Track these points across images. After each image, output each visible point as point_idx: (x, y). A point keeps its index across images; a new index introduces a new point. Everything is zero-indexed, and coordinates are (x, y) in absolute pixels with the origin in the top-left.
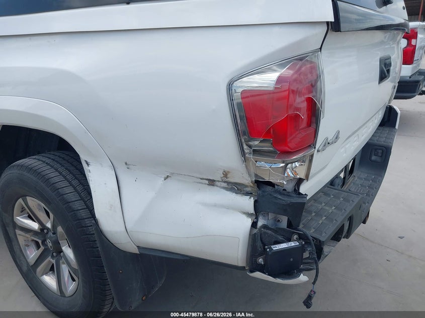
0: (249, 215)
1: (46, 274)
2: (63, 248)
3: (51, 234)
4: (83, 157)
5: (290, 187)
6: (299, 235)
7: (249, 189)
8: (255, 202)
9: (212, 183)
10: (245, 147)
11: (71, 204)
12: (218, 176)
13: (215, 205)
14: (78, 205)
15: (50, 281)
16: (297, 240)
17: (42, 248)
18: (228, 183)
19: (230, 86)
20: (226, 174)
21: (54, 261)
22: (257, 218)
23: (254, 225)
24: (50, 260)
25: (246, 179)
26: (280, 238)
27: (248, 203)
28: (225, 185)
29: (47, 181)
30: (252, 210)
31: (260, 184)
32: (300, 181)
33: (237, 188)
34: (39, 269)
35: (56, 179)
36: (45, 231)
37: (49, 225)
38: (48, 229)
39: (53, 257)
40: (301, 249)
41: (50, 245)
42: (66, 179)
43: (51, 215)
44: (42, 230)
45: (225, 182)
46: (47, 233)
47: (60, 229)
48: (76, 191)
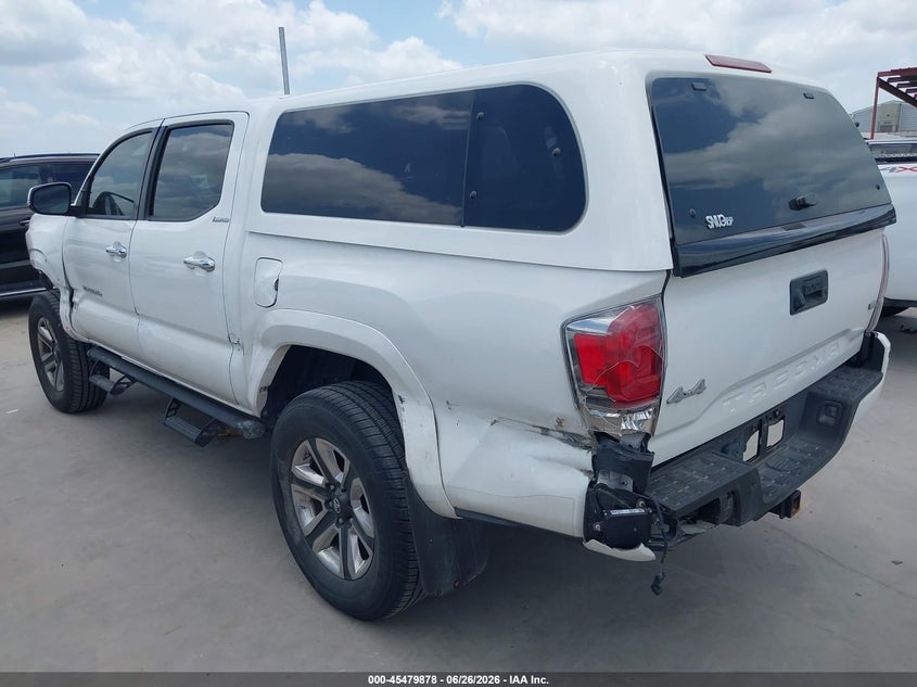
0: (587, 472)
1: (325, 548)
2: (355, 510)
3: (338, 491)
4: (397, 392)
5: (636, 442)
6: (645, 500)
7: (587, 442)
8: (594, 457)
9: (545, 431)
10: (578, 393)
11: (376, 449)
12: (552, 425)
13: (549, 459)
14: (384, 451)
15: (329, 559)
16: (643, 507)
17: (325, 511)
18: (564, 433)
19: (563, 330)
20: (560, 422)
21: (339, 530)
22: (596, 476)
23: (591, 484)
24: (334, 528)
25: (583, 431)
26: (622, 502)
27: (586, 458)
28: (561, 435)
29: (348, 417)
30: (590, 467)
31: (600, 436)
32: (647, 437)
33: (573, 440)
34: (317, 541)
35: (359, 417)
36: (332, 487)
37: (340, 477)
38: (337, 484)
39: (338, 525)
40: (647, 519)
41: (337, 506)
42: (371, 418)
43: (347, 463)
44: (328, 485)
45: (560, 432)
46: (334, 490)
47: (357, 482)
48: (382, 432)
